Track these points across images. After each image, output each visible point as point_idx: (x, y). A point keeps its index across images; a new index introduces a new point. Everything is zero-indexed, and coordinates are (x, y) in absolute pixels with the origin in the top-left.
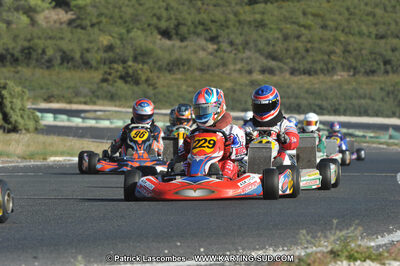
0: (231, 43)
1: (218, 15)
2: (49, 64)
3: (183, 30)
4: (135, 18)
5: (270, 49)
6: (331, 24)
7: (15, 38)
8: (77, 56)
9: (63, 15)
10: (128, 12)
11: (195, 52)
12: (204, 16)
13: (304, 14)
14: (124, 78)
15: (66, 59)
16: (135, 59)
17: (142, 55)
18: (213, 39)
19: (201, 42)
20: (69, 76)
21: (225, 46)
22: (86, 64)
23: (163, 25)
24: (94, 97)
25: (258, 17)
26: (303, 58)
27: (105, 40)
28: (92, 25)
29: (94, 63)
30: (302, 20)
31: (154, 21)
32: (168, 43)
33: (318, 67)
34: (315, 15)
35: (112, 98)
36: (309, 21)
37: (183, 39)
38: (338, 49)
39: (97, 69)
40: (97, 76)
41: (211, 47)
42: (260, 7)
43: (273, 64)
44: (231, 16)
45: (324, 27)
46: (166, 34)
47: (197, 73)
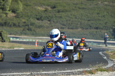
0: (54, 22)
1: (50, 15)
2: (10, 26)
3: (42, 18)
4: (31, 16)
5: (63, 23)
6: (78, 17)
7: (2, 20)
8: (17, 24)
9: (14, 15)
10: (29, 14)
11: (45, 24)
12: (47, 15)
13: (71, 15)
14: (28, 29)
15: (14, 25)
16: (31, 25)
17: (32, 24)
18: (49, 21)
19: (46, 21)
20: (15, 29)
21: (52, 22)
22: (19, 26)
23: (38, 17)
24: (21, 34)
25: (60, 15)
26: (71, 25)
27: (24, 20)
28: (21, 17)
29: (21, 26)
30: (71, 16)
31: (35, 16)
32: (38, 21)
33: (74, 27)
34: (74, 15)
35: (25, 34)
36: (72, 17)
37: (42, 20)
38: (79, 23)
39: (22, 27)
40: (22, 29)
41: (49, 22)
42: (61, 13)
43: (64, 26)
44: (54, 15)
45: (76, 18)
46: (38, 19)
47: (46, 29)
